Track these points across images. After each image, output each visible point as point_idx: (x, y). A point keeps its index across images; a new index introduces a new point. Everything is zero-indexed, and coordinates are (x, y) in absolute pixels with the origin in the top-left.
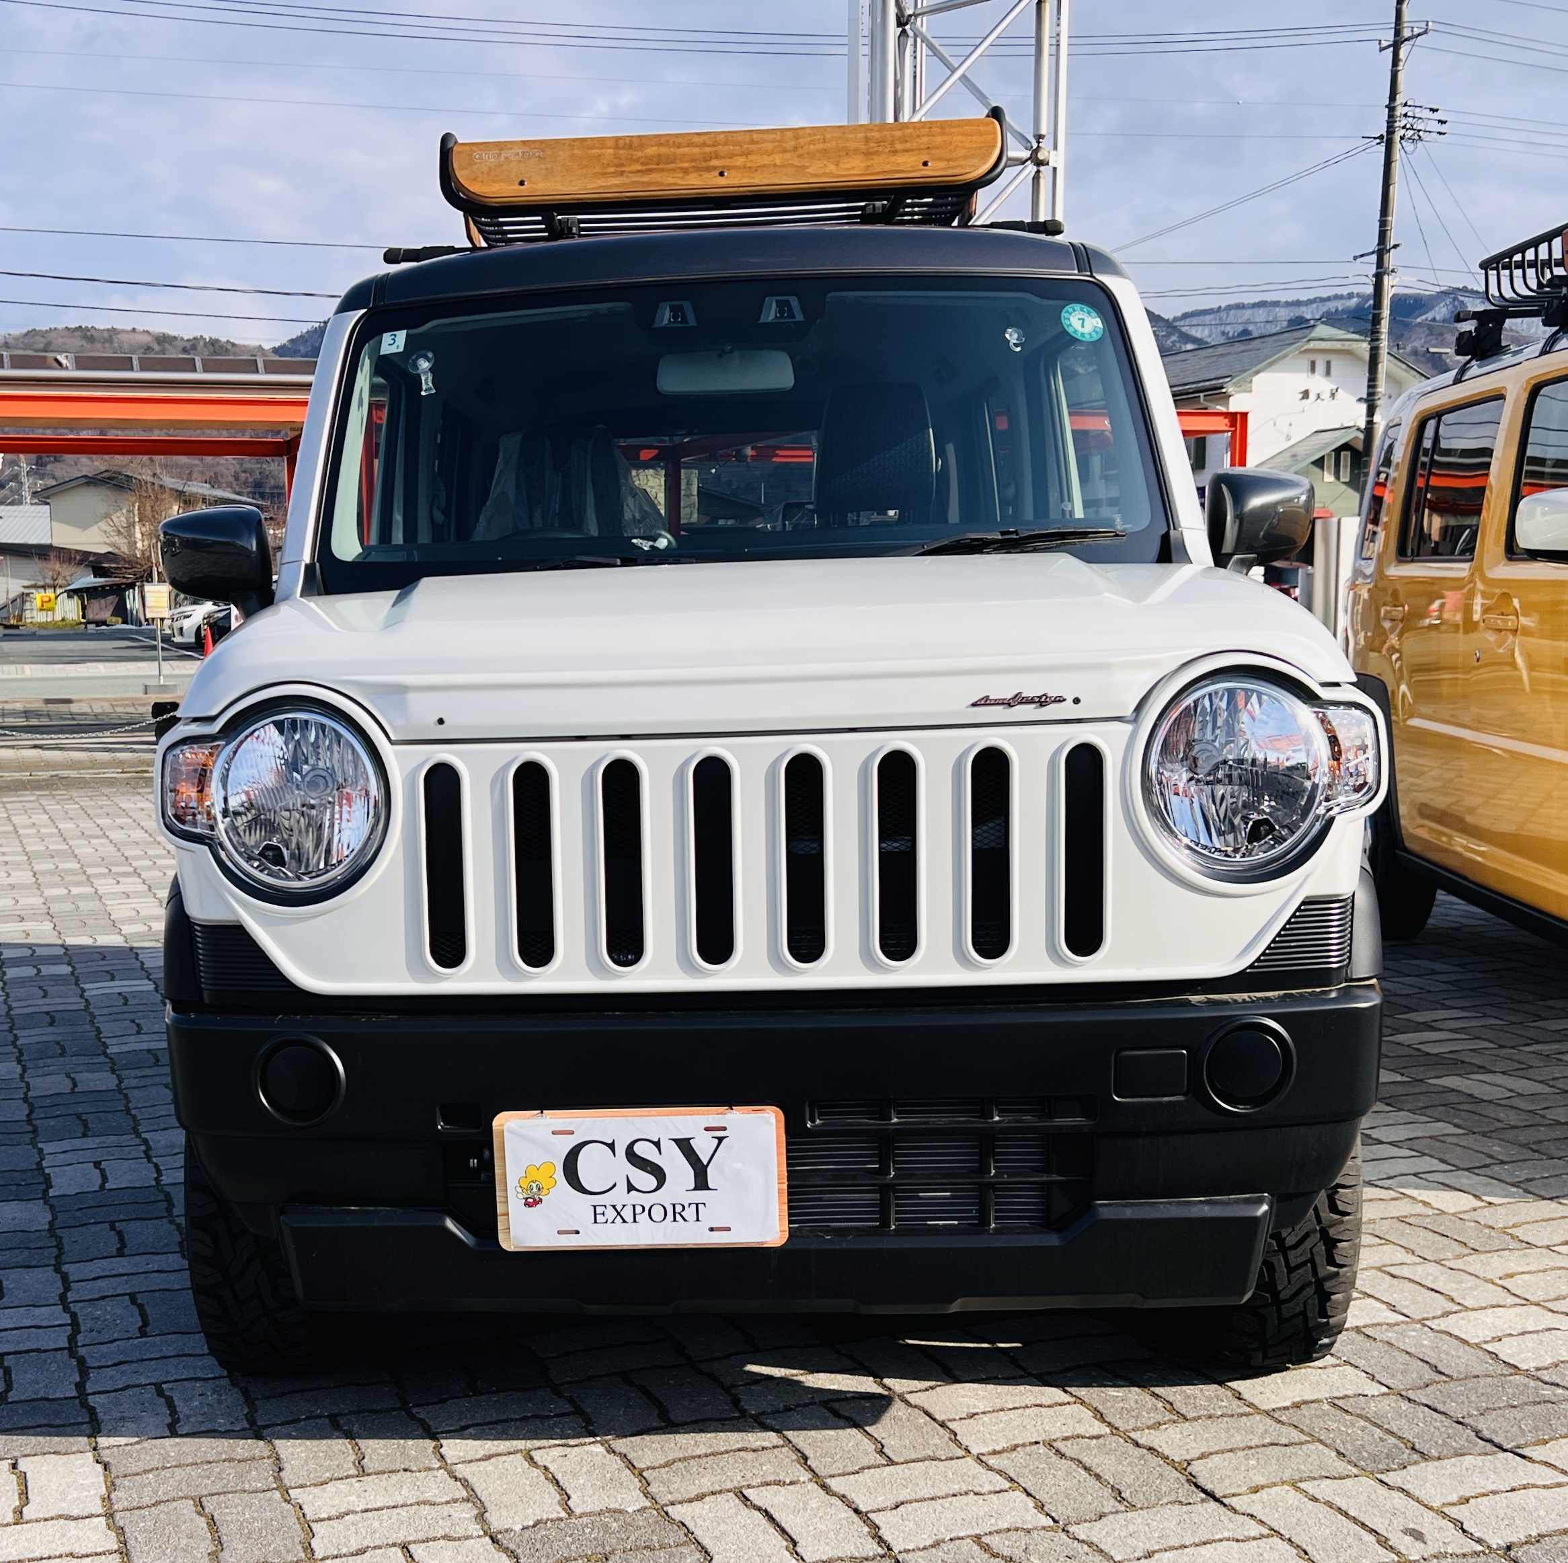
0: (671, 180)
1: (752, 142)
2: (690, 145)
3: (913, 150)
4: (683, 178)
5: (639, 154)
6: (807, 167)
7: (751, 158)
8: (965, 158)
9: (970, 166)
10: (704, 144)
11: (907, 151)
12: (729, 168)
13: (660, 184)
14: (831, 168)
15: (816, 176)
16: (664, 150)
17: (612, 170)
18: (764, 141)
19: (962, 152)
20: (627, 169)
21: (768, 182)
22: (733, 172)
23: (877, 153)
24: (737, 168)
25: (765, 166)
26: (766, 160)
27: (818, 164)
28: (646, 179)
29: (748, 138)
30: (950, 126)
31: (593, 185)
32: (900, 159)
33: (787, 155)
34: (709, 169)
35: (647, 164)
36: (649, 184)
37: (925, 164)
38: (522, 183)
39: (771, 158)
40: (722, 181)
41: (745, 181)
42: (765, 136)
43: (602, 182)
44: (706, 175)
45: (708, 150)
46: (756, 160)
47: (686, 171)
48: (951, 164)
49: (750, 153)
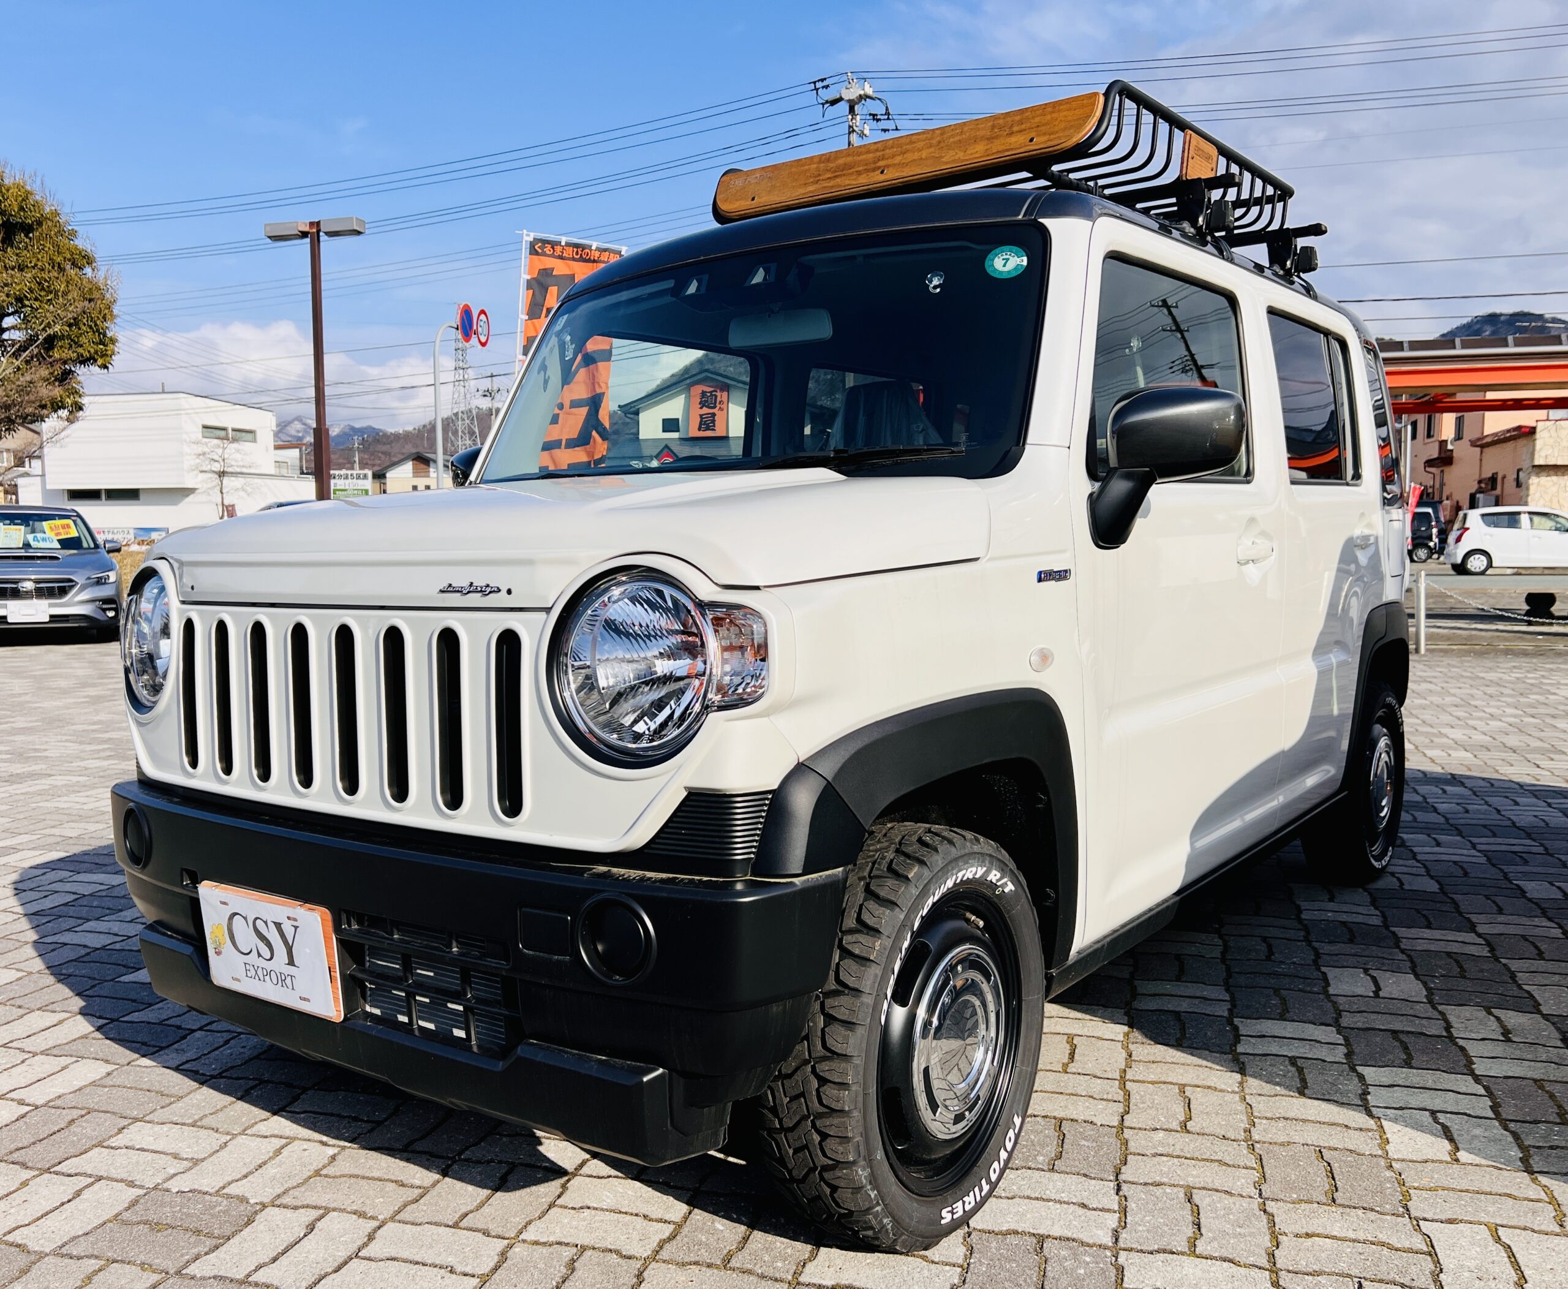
0: (847, 182)
1: (911, 142)
2: (868, 152)
3: (1025, 130)
4: (855, 180)
5: (831, 165)
6: (943, 157)
7: (905, 156)
8: (1065, 129)
9: (1066, 136)
10: (877, 150)
11: (1021, 131)
12: (888, 166)
13: (839, 186)
14: (961, 155)
15: (947, 163)
16: (850, 159)
17: (812, 180)
18: (919, 140)
19: (1063, 125)
20: (821, 178)
21: (912, 173)
22: (891, 169)
23: (997, 137)
24: (894, 165)
25: (914, 160)
26: (916, 156)
27: (951, 153)
28: (832, 183)
29: (908, 140)
30: (1061, 105)
31: (797, 194)
32: (1013, 139)
33: (932, 150)
34: (874, 170)
35: (836, 172)
36: (832, 187)
37: (1031, 140)
38: (753, 199)
39: (920, 154)
40: (882, 177)
41: (897, 175)
42: (920, 137)
43: (802, 191)
44: (872, 174)
45: (880, 154)
46: (910, 156)
47: (859, 173)
48: (1052, 137)
49: (907, 151)
